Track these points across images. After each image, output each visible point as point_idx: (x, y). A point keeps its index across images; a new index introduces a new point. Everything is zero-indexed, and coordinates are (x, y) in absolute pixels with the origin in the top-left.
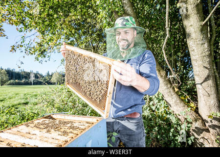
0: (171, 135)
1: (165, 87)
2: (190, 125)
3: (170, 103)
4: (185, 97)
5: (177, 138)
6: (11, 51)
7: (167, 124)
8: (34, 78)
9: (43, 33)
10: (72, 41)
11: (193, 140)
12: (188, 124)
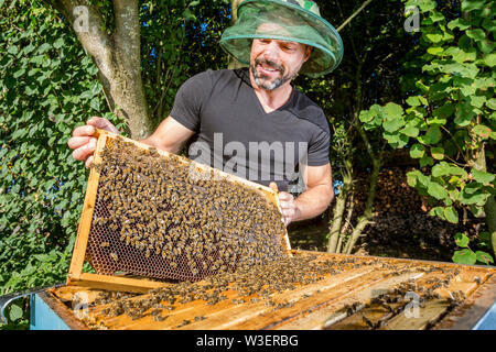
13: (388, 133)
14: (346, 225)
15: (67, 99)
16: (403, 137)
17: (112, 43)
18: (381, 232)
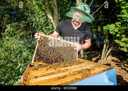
13: (110, 31)
14: (106, 50)
15: (46, 27)
16: (114, 32)
17: (53, 17)
18: (116, 52)
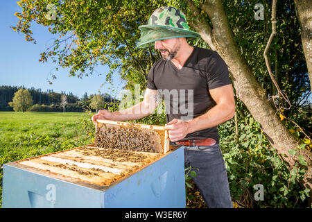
0: (273, 184)
1: (265, 114)
2: (303, 171)
3: (272, 137)
4: (295, 129)
5: (282, 189)
6: (40, 61)
7: (266, 169)
8: (66, 103)
9: (83, 36)
10: (123, 48)
11: (308, 195)
12: (301, 169)
